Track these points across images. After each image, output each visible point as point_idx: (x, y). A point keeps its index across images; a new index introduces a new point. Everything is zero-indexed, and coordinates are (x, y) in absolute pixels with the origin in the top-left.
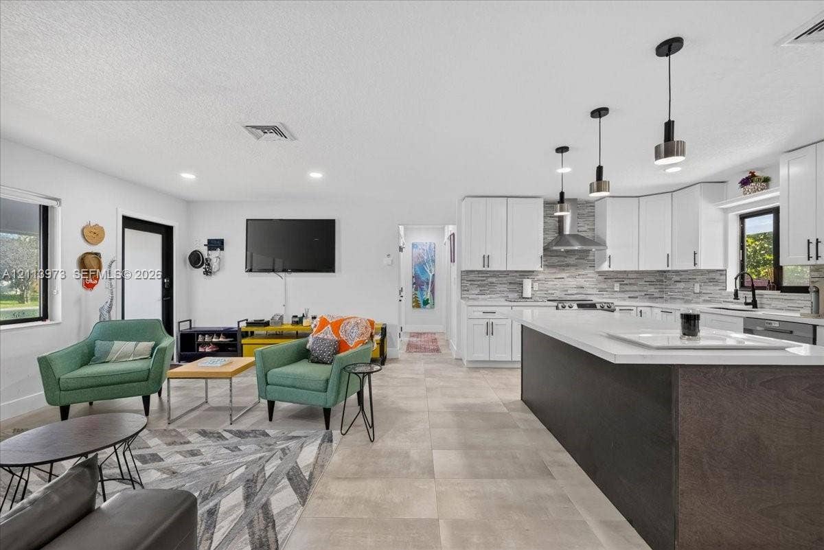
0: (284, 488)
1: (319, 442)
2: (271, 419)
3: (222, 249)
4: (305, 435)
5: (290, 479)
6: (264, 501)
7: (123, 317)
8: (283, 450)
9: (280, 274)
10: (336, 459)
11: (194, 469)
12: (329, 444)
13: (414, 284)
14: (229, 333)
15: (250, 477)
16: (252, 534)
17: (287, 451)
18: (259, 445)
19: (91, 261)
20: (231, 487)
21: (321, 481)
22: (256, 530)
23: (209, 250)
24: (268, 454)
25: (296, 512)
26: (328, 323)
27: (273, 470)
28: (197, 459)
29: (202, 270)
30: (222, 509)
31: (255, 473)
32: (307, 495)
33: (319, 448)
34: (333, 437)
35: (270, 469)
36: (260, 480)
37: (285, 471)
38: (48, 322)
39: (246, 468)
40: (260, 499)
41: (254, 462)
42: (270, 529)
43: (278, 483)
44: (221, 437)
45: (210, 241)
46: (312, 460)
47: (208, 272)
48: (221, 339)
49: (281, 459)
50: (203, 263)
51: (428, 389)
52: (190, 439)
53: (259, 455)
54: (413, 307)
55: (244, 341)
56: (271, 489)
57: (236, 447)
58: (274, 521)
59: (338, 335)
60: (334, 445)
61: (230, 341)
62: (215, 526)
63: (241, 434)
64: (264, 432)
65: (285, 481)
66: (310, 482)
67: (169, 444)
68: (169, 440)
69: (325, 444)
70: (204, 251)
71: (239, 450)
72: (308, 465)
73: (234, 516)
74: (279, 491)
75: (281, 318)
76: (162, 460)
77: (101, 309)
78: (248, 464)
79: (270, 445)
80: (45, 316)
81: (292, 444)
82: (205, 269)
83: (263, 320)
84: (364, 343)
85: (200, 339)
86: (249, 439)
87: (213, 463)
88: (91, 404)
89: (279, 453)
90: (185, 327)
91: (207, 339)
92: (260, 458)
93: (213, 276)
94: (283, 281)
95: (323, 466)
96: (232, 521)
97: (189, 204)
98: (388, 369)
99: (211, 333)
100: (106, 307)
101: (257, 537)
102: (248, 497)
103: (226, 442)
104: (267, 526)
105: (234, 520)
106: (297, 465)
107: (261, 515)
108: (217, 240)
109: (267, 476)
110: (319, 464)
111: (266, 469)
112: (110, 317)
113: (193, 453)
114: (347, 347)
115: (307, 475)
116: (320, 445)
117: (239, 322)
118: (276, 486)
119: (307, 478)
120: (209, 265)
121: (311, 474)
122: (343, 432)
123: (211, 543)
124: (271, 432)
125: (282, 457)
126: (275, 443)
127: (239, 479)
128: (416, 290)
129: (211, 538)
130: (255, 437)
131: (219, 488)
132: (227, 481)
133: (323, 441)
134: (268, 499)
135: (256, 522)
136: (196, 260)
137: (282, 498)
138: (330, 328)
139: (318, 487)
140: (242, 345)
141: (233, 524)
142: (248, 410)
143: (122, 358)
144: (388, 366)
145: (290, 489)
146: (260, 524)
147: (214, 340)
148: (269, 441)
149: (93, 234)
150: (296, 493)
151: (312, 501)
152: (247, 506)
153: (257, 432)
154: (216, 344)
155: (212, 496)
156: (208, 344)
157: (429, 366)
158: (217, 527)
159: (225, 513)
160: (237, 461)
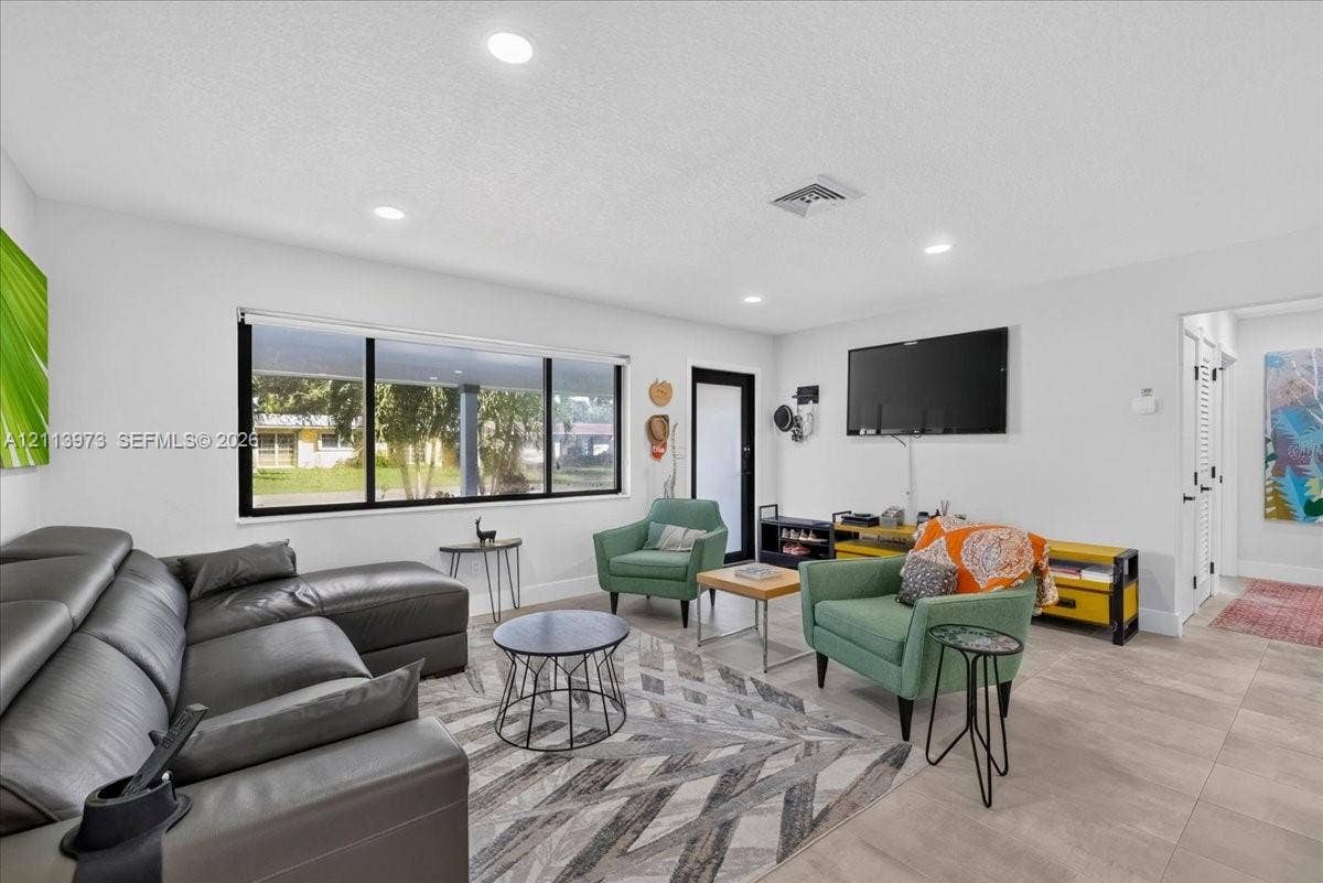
0: (772, 810)
1: (877, 756)
2: (821, 685)
3: (816, 401)
4: (859, 733)
5: (787, 802)
6: (730, 816)
7: (694, 496)
8: (809, 745)
9: (900, 437)
10: (888, 804)
11: (685, 721)
12: (892, 769)
13: (1268, 458)
14: (820, 530)
15: (738, 767)
16: (684, 861)
17: (813, 751)
18: (780, 721)
19: (657, 427)
20: (705, 771)
21: (837, 832)
22: (692, 858)
23: (799, 403)
24: (783, 741)
25: (761, 864)
26: (941, 533)
27: (775, 771)
28: (696, 708)
29: (790, 433)
30: (677, 797)
31: (749, 763)
32: (795, 846)
33: (869, 770)
34: (907, 760)
35: (771, 768)
36: (748, 779)
37: (788, 784)
38: (620, 494)
39: (742, 750)
40: (725, 810)
41: (757, 745)
42: (709, 867)
43: (767, 798)
44: (741, 688)
45: (800, 390)
46: (844, 785)
47: (798, 437)
48: (809, 539)
49: (797, 760)
50: (792, 423)
51: (1232, 741)
52: (707, 676)
53: (769, 737)
54: (1267, 516)
55: (838, 546)
56: (751, 803)
57: (749, 711)
58: (722, 859)
59: (956, 557)
60: (901, 775)
61: (822, 543)
62: (654, 818)
63: (767, 693)
64: (801, 702)
65: (778, 802)
66: (815, 824)
67: (681, 674)
68: (686, 668)
69: (882, 767)
70: (793, 404)
71: (751, 717)
72: (834, 792)
73: (682, 817)
74: (760, 813)
75: (900, 514)
76: (662, 692)
77: (666, 484)
78: (748, 745)
79: (794, 727)
80: (618, 490)
81: (829, 742)
82: (794, 431)
83: (869, 515)
84: (1008, 584)
85: (784, 535)
86: (772, 705)
87: (710, 721)
88: (648, 597)
89: (799, 749)
90: (768, 514)
91: (793, 536)
92: (770, 743)
93: (805, 443)
94: (905, 450)
95: (854, 806)
96: (675, 823)
97: (776, 341)
98: (1130, 657)
99: (798, 528)
100: (669, 483)
101: (686, 869)
102: (716, 797)
103: (743, 698)
104: (708, 861)
105: (679, 823)
106: (814, 784)
107: (713, 838)
108: (808, 388)
109: (760, 777)
110: (850, 801)
111: (767, 764)
112: (673, 494)
113: (698, 698)
114: (974, 588)
115: (818, 808)
116: (876, 764)
117: (834, 515)
118: (760, 800)
119: (815, 815)
120: (798, 426)
121: (825, 812)
122: (933, 757)
123: (635, 840)
124: (810, 707)
125: (800, 756)
126: (805, 728)
127: (722, 762)
128: (1278, 472)
129: (638, 833)
130: (783, 705)
131: (692, 763)
132: (710, 757)
133: (884, 759)
134: (737, 818)
135: (699, 844)
136: (784, 419)
137: (757, 829)
138: (944, 544)
139: (822, 843)
140: (836, 551)
141: (674, 829)
142: (800, 658)
143: (671, 547)
144: (1131, 648)
145: (777, 820)
146: (702, 852)
147: (801, 538)
148: (798, 719)
149: (660, 392)
150: (782, 831)
151: (799, 861)
152: (706, 810)
153: (791, 700)
154: (805, 545)
155: (678, 770)
156: (794, 543)
157: (1271, 680)
158: (655, 821)
159: (675, 806)
160: (738, 734)
